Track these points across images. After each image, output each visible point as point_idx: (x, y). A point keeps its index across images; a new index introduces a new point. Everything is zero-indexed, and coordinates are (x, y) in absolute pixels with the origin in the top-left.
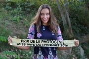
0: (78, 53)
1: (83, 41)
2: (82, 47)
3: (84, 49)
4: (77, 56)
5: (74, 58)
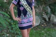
0: (47, 11)
1: (50, 3)
2: (49, 7)
3: (51, 8)
4: (46, 13)
5: (44, 14)
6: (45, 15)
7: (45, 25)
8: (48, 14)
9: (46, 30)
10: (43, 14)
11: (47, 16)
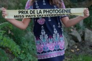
6: (75, 31)
7: (76, 49)
8: (79, 29)
9: (81, 59)
10: (72, 30)
11: (79, 33)
